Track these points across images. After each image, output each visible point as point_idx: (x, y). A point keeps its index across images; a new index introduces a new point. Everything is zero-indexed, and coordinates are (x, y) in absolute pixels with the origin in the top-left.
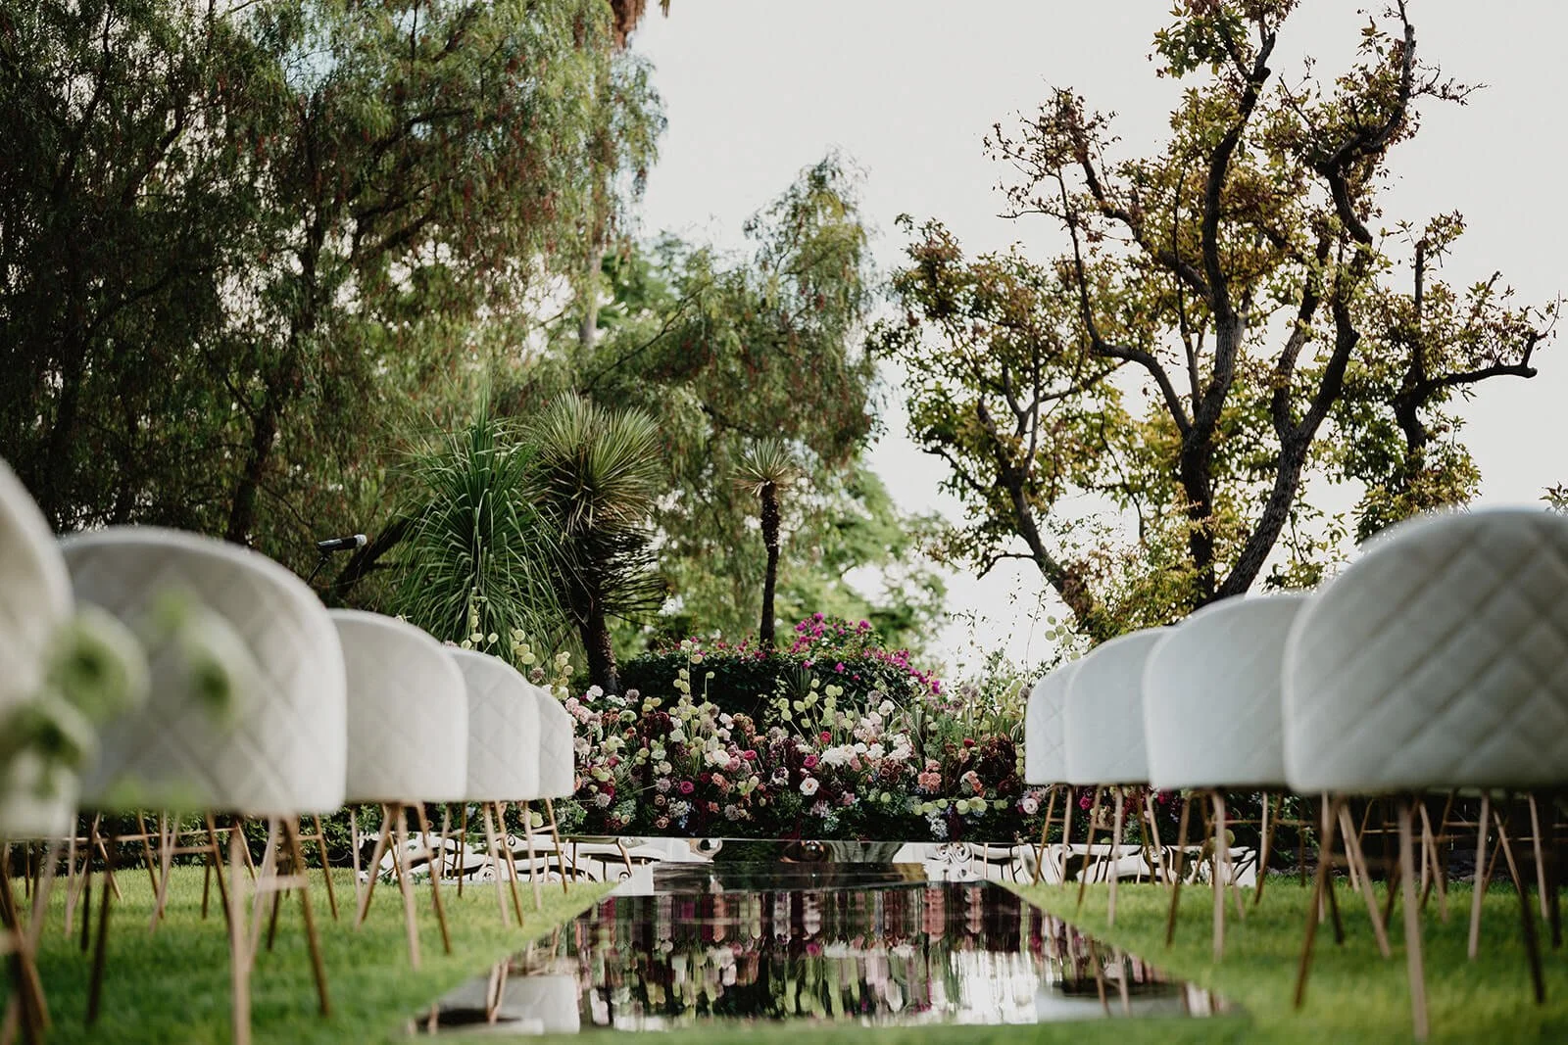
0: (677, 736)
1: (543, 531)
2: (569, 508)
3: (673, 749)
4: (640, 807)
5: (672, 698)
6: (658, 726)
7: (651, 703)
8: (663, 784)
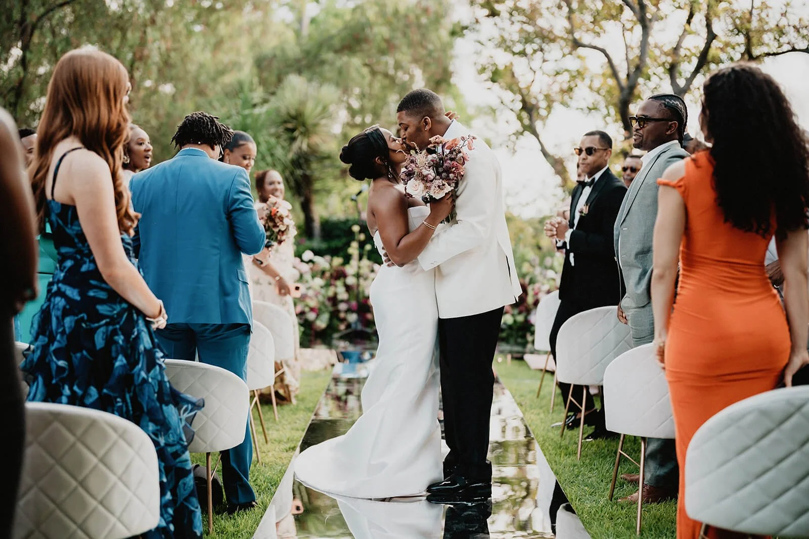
0: (351, 281)
1: (279, 152)
2: (293, 139)
3: (348, 288)
4: (331, 319)
5: (347, 259)
6: (340, 275)
7: (337, 261)
8: (343, 307)
